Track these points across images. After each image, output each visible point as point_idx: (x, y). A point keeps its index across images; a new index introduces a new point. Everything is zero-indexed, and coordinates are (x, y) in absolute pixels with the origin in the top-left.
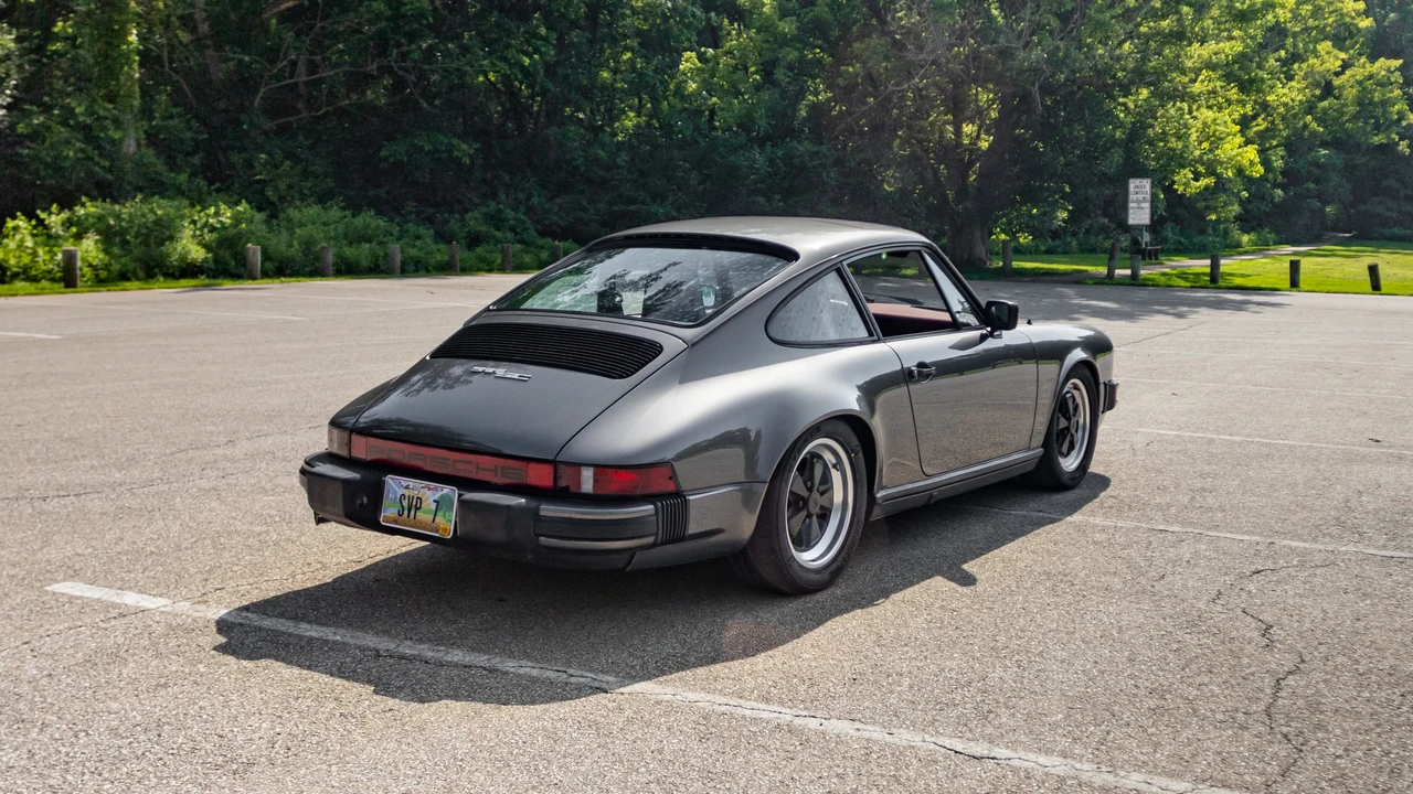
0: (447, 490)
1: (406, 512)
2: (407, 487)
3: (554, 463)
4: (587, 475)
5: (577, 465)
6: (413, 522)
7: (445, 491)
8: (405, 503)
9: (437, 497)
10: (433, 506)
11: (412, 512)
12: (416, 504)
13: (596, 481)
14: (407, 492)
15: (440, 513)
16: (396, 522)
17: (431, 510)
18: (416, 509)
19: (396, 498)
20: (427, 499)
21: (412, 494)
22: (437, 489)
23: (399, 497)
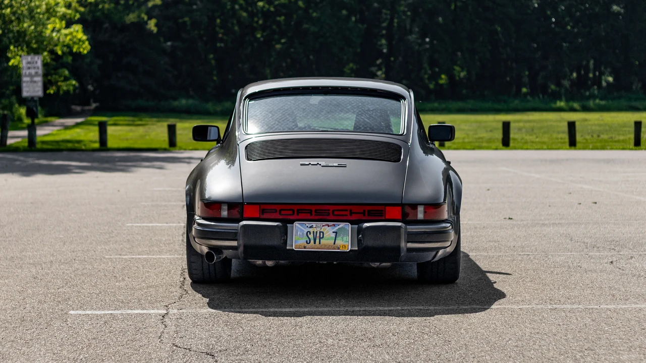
1: (312, 241)
2: (311, 227)
3: (402, 205)
4: (421, 209)
5: (414, 206)
6: (319, 246)
7: (341, 226)
8: (311, 236)
9: (335, 229)
10: (333, 235)
11: (317, 241)
12: (318, 237)
13: (425, 212)
14: (311, 230)
15: (339, 238)
16: (305, 247)
17: (332, 238)
18: (320, 238)
19: (303, 234)
20: (328, 232)
21: (315, 231)
22: (334, 225)
23: (305, 233)
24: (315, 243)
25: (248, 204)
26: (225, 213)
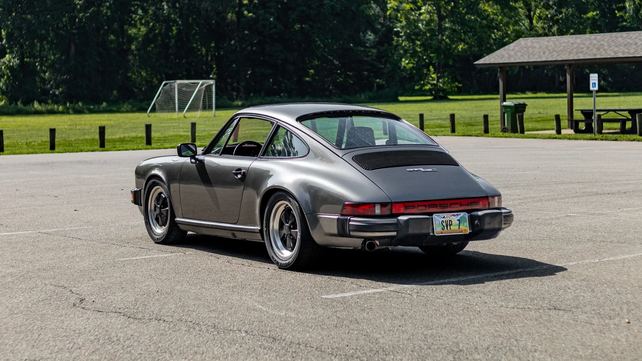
0: (462, 214)
1: (446, 228)
2: (444, 217)
6: (450, 231)
7: (462, 215)
8: (444, 224)
9: (459, 218)
10: (458, 222)
11: (449, 227)
12: (449, 224)
14: (444, 219)
15: (461, 224)
16: (442, 233)
17: (457, 224)
18: (450, 225)
19: (439, 223)
20: (454, 220)
21: (447, 220)
22: (457, 215)
23: (441, 222)
24: (447, 229)
25: (394, 202)
26: (378, 211)
